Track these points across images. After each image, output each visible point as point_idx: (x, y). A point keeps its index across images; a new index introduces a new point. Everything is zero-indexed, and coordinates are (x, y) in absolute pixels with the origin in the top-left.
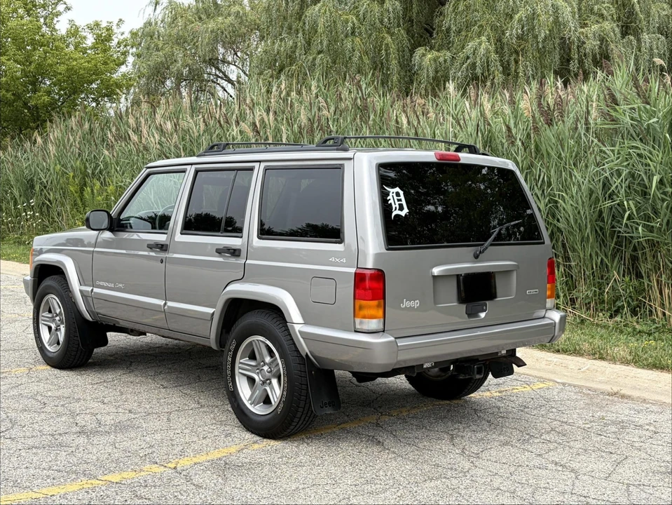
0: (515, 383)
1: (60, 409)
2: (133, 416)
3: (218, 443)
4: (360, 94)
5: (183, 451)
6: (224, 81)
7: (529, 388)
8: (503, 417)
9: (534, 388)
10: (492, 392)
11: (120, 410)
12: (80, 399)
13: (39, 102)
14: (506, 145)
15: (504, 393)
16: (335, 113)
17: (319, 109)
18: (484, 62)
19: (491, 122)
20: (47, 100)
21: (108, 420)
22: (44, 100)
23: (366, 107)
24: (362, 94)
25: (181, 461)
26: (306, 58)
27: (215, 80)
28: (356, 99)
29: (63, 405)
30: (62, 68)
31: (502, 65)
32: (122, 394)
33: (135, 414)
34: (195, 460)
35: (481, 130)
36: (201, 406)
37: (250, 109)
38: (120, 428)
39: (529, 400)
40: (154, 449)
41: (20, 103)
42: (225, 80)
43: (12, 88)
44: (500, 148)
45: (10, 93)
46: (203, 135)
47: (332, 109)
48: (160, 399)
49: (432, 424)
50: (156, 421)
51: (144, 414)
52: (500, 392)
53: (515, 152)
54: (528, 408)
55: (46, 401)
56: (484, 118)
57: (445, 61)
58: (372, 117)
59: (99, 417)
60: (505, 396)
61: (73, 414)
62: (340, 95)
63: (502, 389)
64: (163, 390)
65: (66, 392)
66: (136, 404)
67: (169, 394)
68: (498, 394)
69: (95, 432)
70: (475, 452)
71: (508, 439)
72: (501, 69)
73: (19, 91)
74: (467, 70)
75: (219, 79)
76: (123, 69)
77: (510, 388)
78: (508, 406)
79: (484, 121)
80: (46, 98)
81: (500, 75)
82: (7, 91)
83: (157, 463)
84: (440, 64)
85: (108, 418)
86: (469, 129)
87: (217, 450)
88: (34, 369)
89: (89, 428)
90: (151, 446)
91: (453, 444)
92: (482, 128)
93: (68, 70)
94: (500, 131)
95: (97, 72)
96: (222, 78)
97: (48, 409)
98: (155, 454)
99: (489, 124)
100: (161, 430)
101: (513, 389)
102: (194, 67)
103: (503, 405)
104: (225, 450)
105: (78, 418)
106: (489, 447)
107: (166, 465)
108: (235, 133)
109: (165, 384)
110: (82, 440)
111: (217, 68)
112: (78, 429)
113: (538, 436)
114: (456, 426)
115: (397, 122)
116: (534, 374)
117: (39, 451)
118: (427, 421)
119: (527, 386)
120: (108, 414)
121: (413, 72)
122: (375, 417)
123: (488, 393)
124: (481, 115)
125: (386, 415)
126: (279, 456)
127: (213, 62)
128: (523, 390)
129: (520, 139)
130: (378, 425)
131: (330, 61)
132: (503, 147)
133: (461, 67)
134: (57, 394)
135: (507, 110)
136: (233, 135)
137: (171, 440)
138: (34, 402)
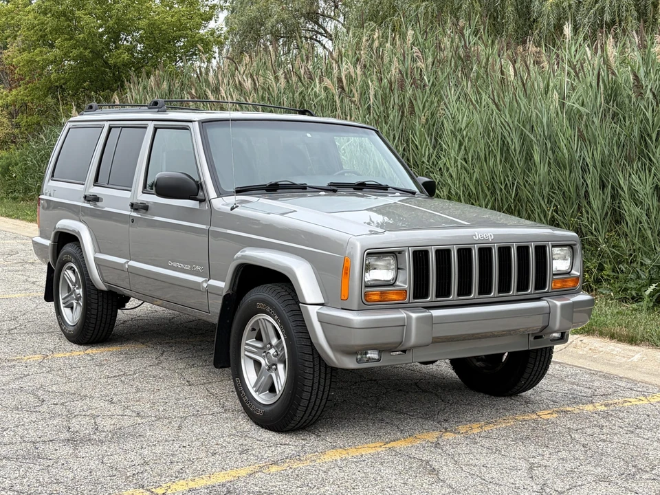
0: (628, 394)
1: (58, 408)
2: (139, 421)
3: (228, 461)
4: (463, 43)
5: (181, 471)
6: (323, 38)
7: (645, 402)
8: (604, 441)
9: (652, 400)
10: (596, 404)
11: (128, 412)
12: (86, 396)
13: (119, 60)
14: (634, 99)
15: (611, 408)
16: (433, 65)
17: (414, 60)
18: (614, 6)
19: (616, 71)
20: (127, 57)
21: (107, 424)
22: (123, 58)
23: (468, 57)
24: (465, 43)
25: (173, 487)
26: (409, 6)
27: (314, 37)
28: (458, 47)
29: (63, 404)
30: (144, 23)
31: (638, 11)
32: (138, 390)
33: (143, 417)
34: (192, 485)
35: (603, 81)
36: (226, 410)
37: (337, 62)
38: (118, 435)
39: (642, 417)
40: (147, 467)
41: (98, 62)
42: (326, 37)
43: (91, 46)
44: (627, 101)
45: (88, 51)
46: (284, 93)
47: (430, 60)
48: (179, 399)
49: (508, 446)
50: (164, 428)
51: (153, 419)
52: (606, 405)
53: (645, 107)
54: (641, 428)
55: (46, 397)
56: (607, 65)
57: (570, 6)
58: (475, 67)
59: (99, 420)
60: (612, 411)
61: (70, 415)
62: (440, 44)
63: (610, 402)
64: (187, 388)
65: (73, 387)
66: (148, 405)
67: (192, 393)
68: (603, 408)
69: (87, 441)
70: (559, 490)
71: (607, 473)
72: (636, 14)
73: (98, 49)
74: (595, 15)
75: (319, 36)
76: (212, 24)
77: (621, 400)
78: (614, 425)
79: (607, 68)
80: (126, 56)
81: (634, 21)
82: (86, 49)
83: (143, 487)
84: (564, 9)
85: (110, 422)
86: (589, 79)
87: (224, 472)
88: (50, 357)
89: (82, 434)
90: (146, 463)
91: (532, 477)
92: (606, 78)
93: (149, 25)
94: (627, 81)
95: (181, 27)
96: (321, 34)
97: (44, 408)
98: (145, 474)
99: (613, 73)
100: (166, 441)
101: (625, 402)
102: (290, 22)
103: (608, 423)
104: (233, 473)
105: (74, 421)
106: (580, 483)
107: (154, 490)
108: (317, 89)
109: (193, 380)
110: (67, 450)
111: (316, 23)
112: (68, 435)
113: (648, 469)
114: (540, 451)
115: (502, 73)
116: (654, 382)
117: (9, 464)
118: (502, 442)
119: (643, 398)
120: (111, 417)
121: (532, 20)
122: (437, 434)
123: (591, 405)
124: (604, 64)
125: (451, 431)
126: (299, 483)
127: (313, 16)
128: (638, 403)
129: (651, 90)
130: (437, 445)
131: (436, 8)
132: (630, 102)
133: (588, 12)
134: (62, 389)
135: (636, 56)
136: (315, 92)
137: (173, 455)
138: (31, 398)
